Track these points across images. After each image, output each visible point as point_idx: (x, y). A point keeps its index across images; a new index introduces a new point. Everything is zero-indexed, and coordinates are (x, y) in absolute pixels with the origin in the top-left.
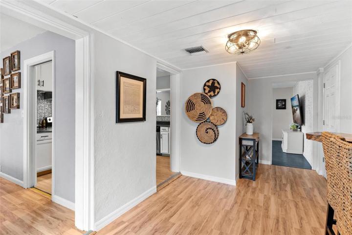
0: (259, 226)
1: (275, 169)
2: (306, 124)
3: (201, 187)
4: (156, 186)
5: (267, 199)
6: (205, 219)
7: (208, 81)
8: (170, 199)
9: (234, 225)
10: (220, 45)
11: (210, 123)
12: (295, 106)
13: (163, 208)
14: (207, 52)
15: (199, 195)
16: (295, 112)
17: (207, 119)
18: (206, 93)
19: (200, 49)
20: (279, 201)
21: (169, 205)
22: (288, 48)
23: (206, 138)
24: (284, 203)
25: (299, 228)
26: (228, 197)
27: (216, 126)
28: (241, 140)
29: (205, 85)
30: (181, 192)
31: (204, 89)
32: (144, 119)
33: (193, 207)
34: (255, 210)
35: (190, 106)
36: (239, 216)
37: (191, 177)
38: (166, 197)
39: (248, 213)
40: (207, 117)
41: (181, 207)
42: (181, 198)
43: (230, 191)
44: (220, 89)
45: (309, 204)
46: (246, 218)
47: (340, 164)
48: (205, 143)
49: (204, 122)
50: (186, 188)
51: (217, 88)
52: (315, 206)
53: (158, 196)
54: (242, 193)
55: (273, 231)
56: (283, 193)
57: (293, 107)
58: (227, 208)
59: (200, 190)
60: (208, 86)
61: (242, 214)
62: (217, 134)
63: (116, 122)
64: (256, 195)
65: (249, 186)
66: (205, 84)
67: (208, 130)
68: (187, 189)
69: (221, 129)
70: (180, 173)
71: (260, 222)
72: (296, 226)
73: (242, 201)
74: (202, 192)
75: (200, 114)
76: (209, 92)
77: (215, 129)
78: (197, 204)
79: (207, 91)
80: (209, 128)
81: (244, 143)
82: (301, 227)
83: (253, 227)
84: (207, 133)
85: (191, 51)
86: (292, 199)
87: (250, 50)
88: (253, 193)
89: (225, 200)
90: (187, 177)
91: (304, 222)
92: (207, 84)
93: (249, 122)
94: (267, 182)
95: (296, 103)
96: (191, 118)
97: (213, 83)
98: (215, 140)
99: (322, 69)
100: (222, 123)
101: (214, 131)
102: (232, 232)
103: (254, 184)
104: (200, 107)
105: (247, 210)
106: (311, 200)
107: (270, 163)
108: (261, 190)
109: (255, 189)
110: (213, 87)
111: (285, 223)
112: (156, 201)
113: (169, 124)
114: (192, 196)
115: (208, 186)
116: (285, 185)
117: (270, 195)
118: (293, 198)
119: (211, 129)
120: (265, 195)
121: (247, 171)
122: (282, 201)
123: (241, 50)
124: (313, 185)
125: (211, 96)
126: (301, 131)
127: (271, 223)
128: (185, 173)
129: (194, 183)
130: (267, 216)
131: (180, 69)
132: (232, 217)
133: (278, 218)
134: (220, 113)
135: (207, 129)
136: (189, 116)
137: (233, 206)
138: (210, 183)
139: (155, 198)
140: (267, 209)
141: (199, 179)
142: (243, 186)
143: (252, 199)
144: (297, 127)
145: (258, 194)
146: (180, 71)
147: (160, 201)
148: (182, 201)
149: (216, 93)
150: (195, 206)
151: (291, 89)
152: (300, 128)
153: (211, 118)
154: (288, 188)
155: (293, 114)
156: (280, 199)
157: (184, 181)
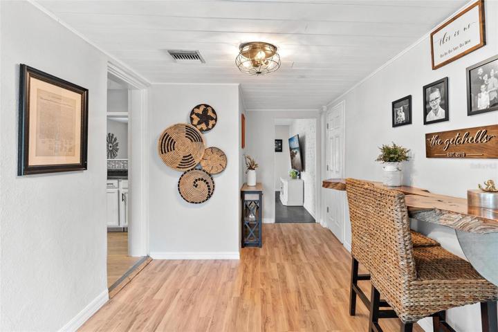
0: (281, 307)
1: (280, 228)
2: (306, 169)
3: (190, 272)
4: (107, 291)
5: (281, 269)
6: (209, 321)
7: (198, 107)
8: (140, 306)
9: (251, 316)
10: (225, 56)
11: (202, 172)
12: (295, 149)
13: (129, 327)
14: (203, 61)
15: (190, 286)
16: (294, 156)
17: (197, 166)
18: (193, 125)
19: (194, 56)
20: (295, 268)
21: (141, 317)
22: (303, 77)
23: (194, 194)
24: (300, 269)
25: (321, 295)
26: (234, 278)
27: (210, 175)
28: (242, 194)
29: (193, 112)
30: (158, 289)
31: (192, 119)
32: (83, 165)
33: (185, 307)
34: (272, 287)
35: (166, 143)
36: (253, 301)
37: (170, 260)
38: (131, 304)
39: (264, 294)
40: (197, 162)
41: (164, 315)
42: (159, 298)
43: (233, 269)
44: (216, 120)
45: (324, 264)
46: (263, 301)
47: (382, 213)
48: (193, 202)
49: (192, 169)
50: (165, 279)
51: (212, 119)
52: (329, 264)
53: (114, 307)
54: (250, 267)
55: (298, 307)
56: (295, 256)
57: (291, 149)
58: (237, 294)
59: (189, 278)
60: (198, 115)
61: (258, 298)
62: (211, 187)
63: (19, 174)
64: (267, 266)
65: (256, 256)
66: (193, 110)
67: (198, 183)
68: (168, 281)
69: (218, 180)
70: (148, 256)
71: (281, 301)
72: (318, 293)
73: (252, 279)
74: (194, 279)
75: (184, 157)
76: (199, 123)
77: (209, 180)
78: (189, 302)
79: (195, 122)
80: (199, 180)
81: (248, 197)
82: (323, 293)
83: (274, 310)
84: (196, 186)
85: (177, 55)
86: (306, 262)
87: (268, 72)
88: (264, 263)
89: (230, 284)
90: (162, 261)
91: (324, 286)
92: (197, 111)
93: (250, 168)
94: (276, 247)
95: (296, 144)
96: (170, 163)
97: (205, 111)
98: (209, 196)
99: (325, 108)
100: (219, 171)
101: (207, 183)
102: (251, 327)
103: (261, 252)
104: (184, 146)
105: (262, 290)
106: (324, 258)
107: (273, 221)
108: (272, 259)
109: (264, 258)
110: (205, 116)
111: (307, 294)
112: (111, 318)
113: (127, 175)
114: (179, 290)
115: (200, 268)
116: (295, 246)
117: (283, 262)
118: (307, 259)
119: (202, 179)
120: (278, 264)
121: (252, 236)
122: (297, 266)
123: (258, 69)
124: (321, 240)
125: (201, 130)
126: (300, 178)
127: (293, 297)
128: (156, 256)
129: (177, 268)
130: (287, 290)
131: (147, 81)
132: (246, 305)
133: (299, 289)
134: (216, 156)
135: (196, 180)
136: (165, 161)
137: (243, 290)
138: (202, 263)
139: (109, 313)
140: (284, 281)
141: (184, 260)
142: (249, 257)
143: (264, 273)
144: (297, 173)
145: (269, 264)
146: (147, 85)
147: (119, 316)
148: (163, 303)
149: (210, 127)
150: (188, 306)
151: (287, 127)
152: (300, 175)
153: (203, 164)
154: (299, 249)
155: (292, 158)
156: (294, 264)
157: (159, 269)
